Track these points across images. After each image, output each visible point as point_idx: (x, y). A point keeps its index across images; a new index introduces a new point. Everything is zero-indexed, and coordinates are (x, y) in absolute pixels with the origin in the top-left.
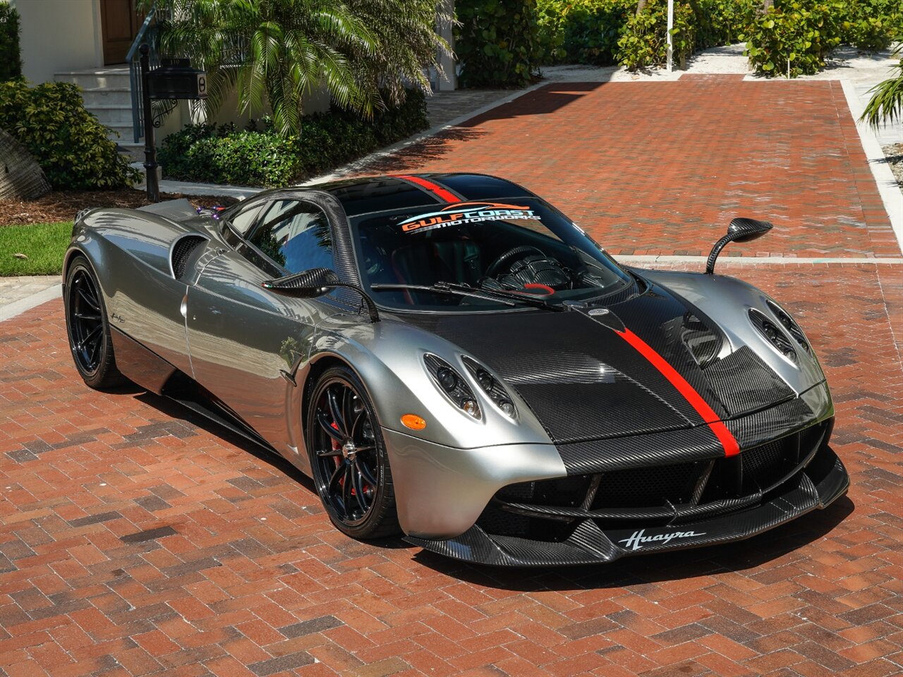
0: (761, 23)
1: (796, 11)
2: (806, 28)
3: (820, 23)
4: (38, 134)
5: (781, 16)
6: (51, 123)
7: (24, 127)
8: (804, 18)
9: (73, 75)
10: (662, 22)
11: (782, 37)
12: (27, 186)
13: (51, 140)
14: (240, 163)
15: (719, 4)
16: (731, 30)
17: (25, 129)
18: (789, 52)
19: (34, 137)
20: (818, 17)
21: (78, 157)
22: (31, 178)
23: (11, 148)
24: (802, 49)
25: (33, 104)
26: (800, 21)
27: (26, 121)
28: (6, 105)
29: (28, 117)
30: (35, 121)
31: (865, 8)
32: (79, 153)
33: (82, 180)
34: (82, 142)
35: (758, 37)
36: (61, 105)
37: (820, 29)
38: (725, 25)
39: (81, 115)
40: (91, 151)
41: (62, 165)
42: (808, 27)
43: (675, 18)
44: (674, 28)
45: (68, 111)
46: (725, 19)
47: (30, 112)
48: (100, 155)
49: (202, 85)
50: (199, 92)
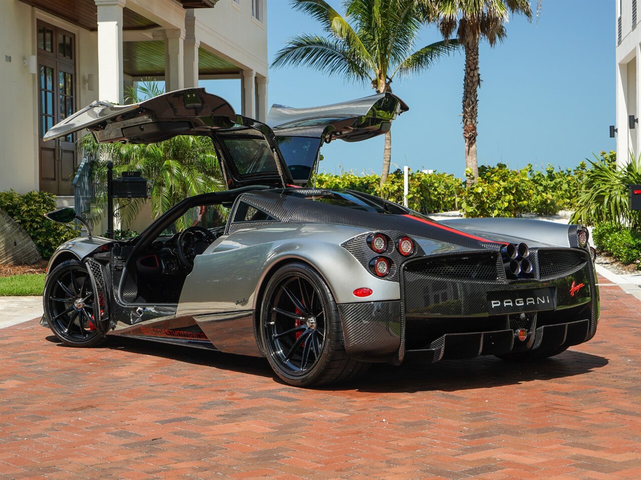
0: (472, 189)
1: (496, 182)
2: (503, 193)
3: (513, 190)
4: (29, 224)
5: (485, 185)
6: (38, 216)
7: (19, 219)
8: (501, 187)
10: (400, 190)
11: (488, 199)
12: (28, 255)
13: (37, 228)
15: (435, 182)
16: (443, 202)
17: (20, 221)
18: (493, 209)
19: (26, 226)
20: (512, 186)
21: (55, 240)
22: (30, 250)
23: (18, 229)
24: (502, 208)
25: (26, 205)
26: (499, 189)
27: (20, 216)
28: (8, 205)
29: (22, 213)
30: (27, 216)
31: (538, 188)
32: (56, 237)
34: (59, 230)
35: (471, 199)
36: (43, 206)
37: (513, 194)
38: (439, 198)
40: (65, 236)
41: (43, 246)
42: (505, 193)
43: (409, 187)
44: (409, 194)
46: (439, 194)
47: (24, 209)
49: (149, 189)
50: (147, 193)
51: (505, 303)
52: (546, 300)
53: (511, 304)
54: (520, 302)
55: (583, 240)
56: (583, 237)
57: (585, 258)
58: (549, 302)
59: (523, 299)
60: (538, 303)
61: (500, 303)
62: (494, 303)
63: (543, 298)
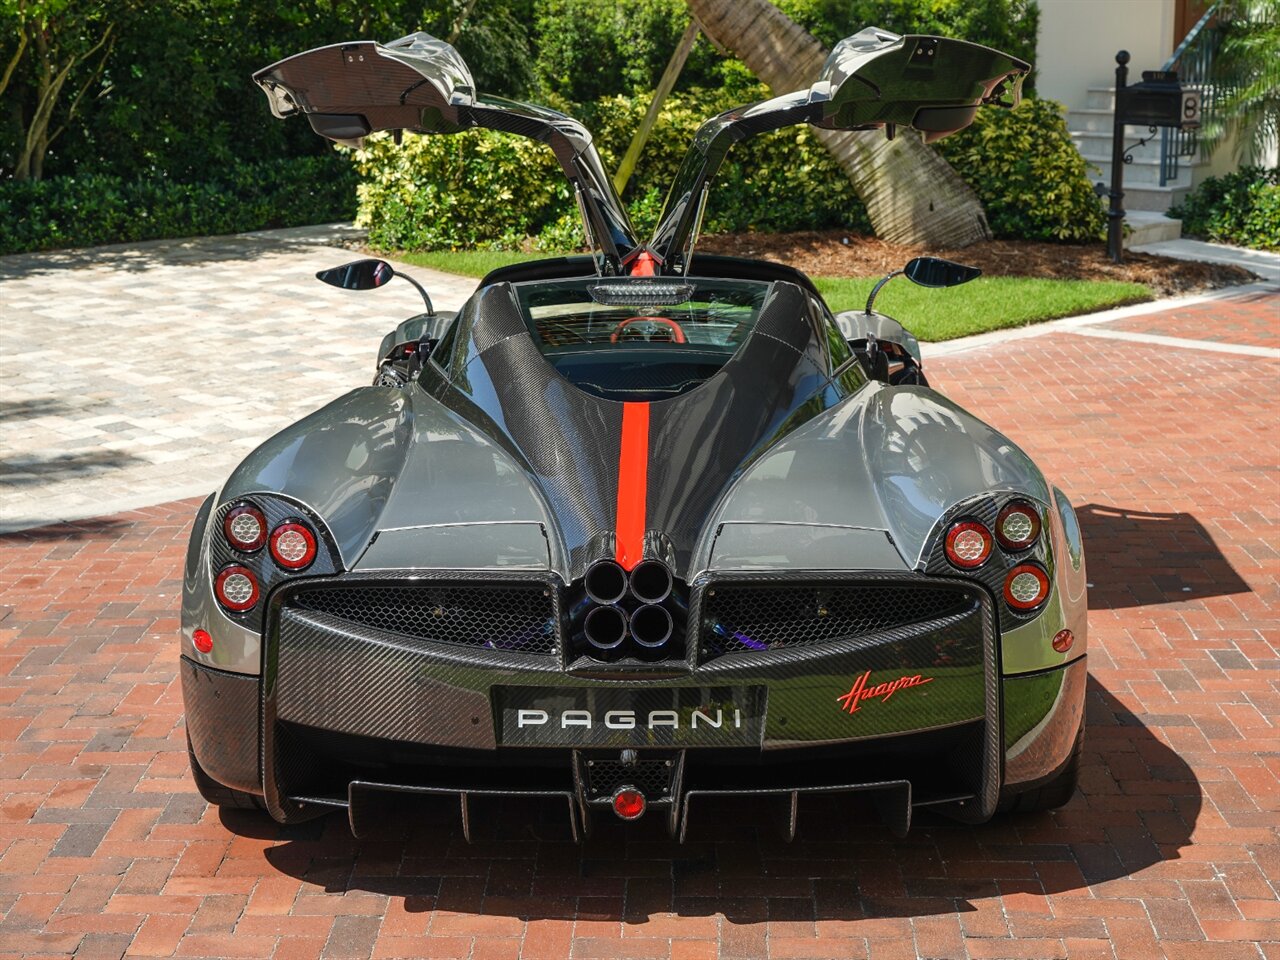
4: (994, 164)
6: (1012, 151)
7: (978, 154)
12: (955, 230)
17: (979, 157)
19: (989, 168)
21: (1038, 198)
22: (962, 219)
27: (981, 147)
29: (984, 142)
30: (992, 148)
33: (1039, 228)
34: (1047, 178)
36: (1031, 128)
39: (1054, 143)
40: (1056, 191)
45: (1039, 137)
47: (988, 135)
48: (1069, 196)
49: (1191, 108)
50: (1183, 118)
51: (564, 719)
52: (729, 716)
53: (588, 723)
54: (622, 720)
55: (970, 548)
56: (969, 540)
57: (979, 599)
58: (738, 725)
59: (633, 713)
60: (694, 726)
61: (546, 718)
62: (525, 717)
63: (720, 712)
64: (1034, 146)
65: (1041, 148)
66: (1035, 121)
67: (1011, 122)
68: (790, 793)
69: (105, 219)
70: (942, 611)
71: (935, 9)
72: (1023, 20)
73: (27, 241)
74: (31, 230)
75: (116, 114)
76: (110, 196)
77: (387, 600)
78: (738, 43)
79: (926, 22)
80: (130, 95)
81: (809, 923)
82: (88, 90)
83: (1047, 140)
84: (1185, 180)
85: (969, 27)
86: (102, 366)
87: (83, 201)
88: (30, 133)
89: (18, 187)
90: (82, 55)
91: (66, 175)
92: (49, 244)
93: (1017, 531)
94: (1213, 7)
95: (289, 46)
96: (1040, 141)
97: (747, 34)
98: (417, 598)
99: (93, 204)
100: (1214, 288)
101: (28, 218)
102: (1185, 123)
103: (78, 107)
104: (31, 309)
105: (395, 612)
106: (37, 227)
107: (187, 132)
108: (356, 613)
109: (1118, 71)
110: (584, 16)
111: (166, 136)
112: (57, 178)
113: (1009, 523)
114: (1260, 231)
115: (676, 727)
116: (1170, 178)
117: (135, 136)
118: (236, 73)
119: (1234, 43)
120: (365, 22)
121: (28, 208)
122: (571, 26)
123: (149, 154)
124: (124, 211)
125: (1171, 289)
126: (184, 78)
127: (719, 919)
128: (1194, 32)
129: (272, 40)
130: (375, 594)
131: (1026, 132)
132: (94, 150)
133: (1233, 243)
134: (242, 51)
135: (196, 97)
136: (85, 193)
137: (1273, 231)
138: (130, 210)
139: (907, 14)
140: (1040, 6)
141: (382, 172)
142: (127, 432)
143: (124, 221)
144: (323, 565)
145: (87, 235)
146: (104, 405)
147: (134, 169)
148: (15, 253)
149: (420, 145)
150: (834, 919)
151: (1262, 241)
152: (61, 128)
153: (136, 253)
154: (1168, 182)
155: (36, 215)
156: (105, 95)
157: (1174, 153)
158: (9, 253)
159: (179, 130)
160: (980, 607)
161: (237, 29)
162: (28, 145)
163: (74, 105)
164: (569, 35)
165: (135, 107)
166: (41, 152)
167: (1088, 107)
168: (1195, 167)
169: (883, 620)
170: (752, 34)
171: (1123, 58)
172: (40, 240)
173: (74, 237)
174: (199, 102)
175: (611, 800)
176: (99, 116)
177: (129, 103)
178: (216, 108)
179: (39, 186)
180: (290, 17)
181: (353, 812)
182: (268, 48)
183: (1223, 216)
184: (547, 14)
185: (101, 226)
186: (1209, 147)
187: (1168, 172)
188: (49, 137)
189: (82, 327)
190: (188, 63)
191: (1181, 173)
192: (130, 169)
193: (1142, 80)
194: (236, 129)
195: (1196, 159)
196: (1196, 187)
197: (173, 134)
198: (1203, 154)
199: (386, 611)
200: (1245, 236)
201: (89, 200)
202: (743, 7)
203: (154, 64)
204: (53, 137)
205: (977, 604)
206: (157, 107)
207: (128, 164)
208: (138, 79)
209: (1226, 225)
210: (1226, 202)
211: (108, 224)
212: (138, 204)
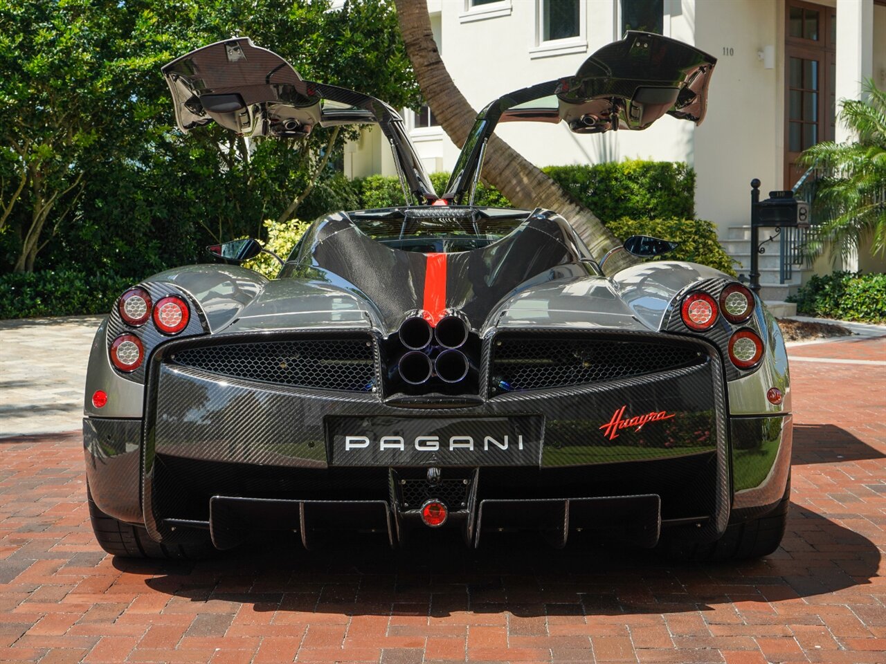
9: (745, 228)
14: (868, 303)
36: (694, 238)
39: (710, 247)
45: (699, 243)
49: (804, 214)
50: (799, 221)
51: (382, 443)
52: (513, 442)
53: (402, 447)
54: (428, 443)
55: (701, 314)
56: (700, 308)
57: (708, 354)
58: (521, 447)
59: (437, 438)
60: (486, 448)
61: (368, 442)
62: (351, 442)
63: (506, 438)
64: (697, 249)
65: (701, 250)
66: (696, 233)
67: (680, 234)
68: (564, 502)
69: (74, 299)
70: (680, 364)
71: (626, 173)
72: (685, 179)
73: (21, 310)
74: (23, 303)
75: (84, 231)
76: (78, 283)
77: (244, 354)
78: (498, 179)
79: (620, 182)
80: (94, 219)
81: (580, 617)
82: (65, 217)
83: (705, 245)
84: (797, 280)
85: (649, 183)
86: (63, 367)
87: (59, 286)
88: (26, 242)
89: (16, 276)
90: (62, 191)
91: (50, 269)
92: (35, 313)
93: (736, 307)
94: (811, 168)
95: (201, 190)
96: (701, 246)
97: (503, 173)
98: (267, 351)
99: (66, 288)
100: (823, 337)
101: (22, 296)
102: (800, 224)
103: (59, 227)
104: (18, 342)
105: (249, 363)
106: (28, 301)
107: (131, 246)
108: (219, 365)
109: (752, 192)
110: (395, 189)
111: (117, 248)
112: (43, 272)
113: (730, 300)
114: (850, 308)
115: (472, 449)
116: (787, 279)
117: (97, 247)
118: (165, 208)
119: (826, 191)
120: (251, 179)
121: (22, 289)
122: (387, 196)
123: (105, 260)
124: (87, 294)
125: (794, 336)
126: (130, 210)
127: (507, 615)
128: (799, 183)
129: (189, 186)
130: (234, 350)
131: (691, 240)
132: (69, 256)
133: (832, 318)
134: (169, 194)
135: (137, 222)
136: (60, 281)
137: (859, 308)
138: (90, 293)
139: (608, 177)
140: (695, 171)
141: (259, 267)
142: (74, 396)
143: (86, 300)
144: (194, 328)
145: (61, 308)
146: (62, 383)
147: (95, 269)
148: (12, 318)
149: (285, 248)
150: (600, 614)
151: (852, 315)
152: (48, 241)
153: (94, 319)
154: (786, 281)
155: (27, 294)
156: (78, 220)
157: (789, 262)
158: (7, 318)
159: (126, 244)
160: (710, 360)
161: (166, 178)
162: (24, 252)
163: (56, 226)
164: (385, 202)
165: (97, 227)
166: (33, 257)
167: (729, 239)
168: (803, 271)
169: (635, 368)
170: (507, 173)
171: (756, 184)
172: (29, 310)
173: (52, 309)
174: (139, 226)
175: (419, 512)
176: (72, 233)
177: (93, 224)
178: (151, 231)
179: (31, 276)
180: (201, 172)
181: (213, 527)
182: (186, 191)
183: (825, 300)
184: (371, 189)
185: (71, 303)
186: (811, 258)
187: (785, 275)
188: (38, 247)
189: (52, 350)
190: (133, 199)
191: (794, 275)
192: (92, 269)
193: (769, 198)
194: (164, 246)
195: (803, 267)
196: (804, 285)
197: (122, 247)
198: (808, 262)
199: (243, 362)
200: (841, 312)
201: (63, 285)
202: (501, 156)
203: (110, 199)
204: (41, 248)
205: (708, 358)
206: (112, 229)
207: (91, 266)
208: (99, 209)
209: (827, 306)
210: (826, 290)
211: (75, 302)
212: (96, 289)
